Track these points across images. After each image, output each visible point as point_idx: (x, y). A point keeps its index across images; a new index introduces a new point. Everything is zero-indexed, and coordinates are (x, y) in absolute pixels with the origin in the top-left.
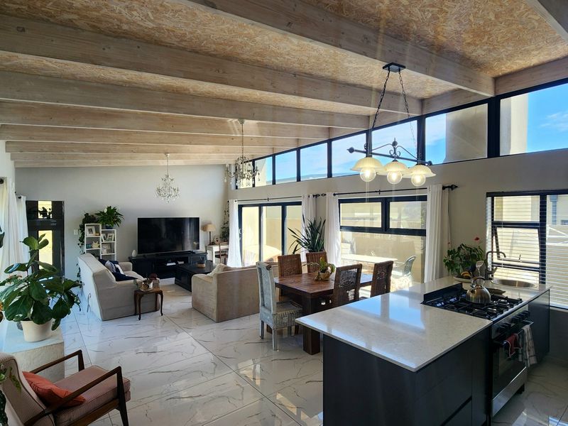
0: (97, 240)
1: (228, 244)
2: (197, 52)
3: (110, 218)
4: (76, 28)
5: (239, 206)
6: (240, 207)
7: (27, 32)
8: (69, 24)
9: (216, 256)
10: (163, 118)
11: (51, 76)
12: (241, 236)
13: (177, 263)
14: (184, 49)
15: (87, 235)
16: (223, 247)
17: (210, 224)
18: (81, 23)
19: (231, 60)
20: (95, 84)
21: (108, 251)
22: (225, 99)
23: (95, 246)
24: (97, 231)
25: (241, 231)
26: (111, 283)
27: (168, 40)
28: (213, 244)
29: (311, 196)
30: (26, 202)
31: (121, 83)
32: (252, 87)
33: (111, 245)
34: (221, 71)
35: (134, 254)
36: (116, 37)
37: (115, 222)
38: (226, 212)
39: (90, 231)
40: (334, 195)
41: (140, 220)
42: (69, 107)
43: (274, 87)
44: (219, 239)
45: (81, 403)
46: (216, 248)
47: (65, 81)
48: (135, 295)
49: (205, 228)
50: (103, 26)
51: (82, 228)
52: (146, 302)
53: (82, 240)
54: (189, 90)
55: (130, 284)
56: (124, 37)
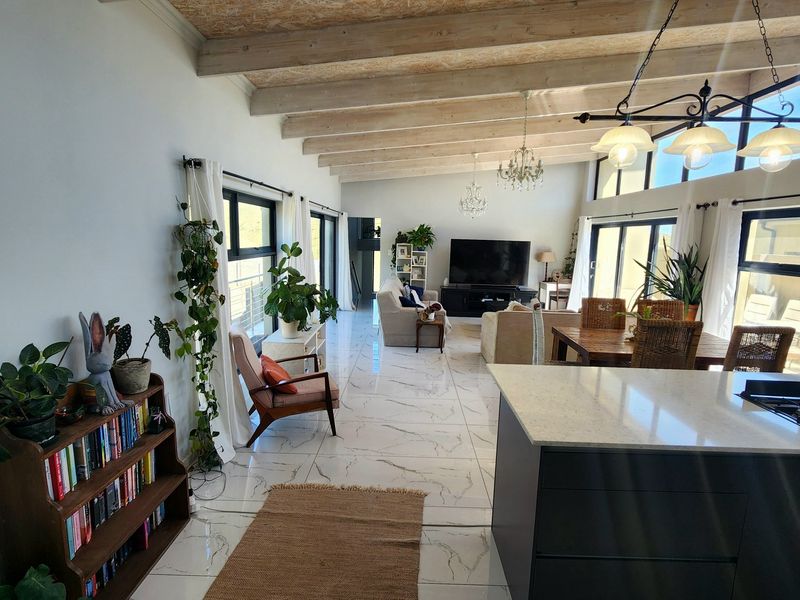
0: (407, 262)
1: (571, 282)
2: (411, 17)
3: (420, 238)
4: (285, 31)
5: (593, 226)
6: (596, 229)
7: (250, 49)
8: (278, 30)
9: (551, 298)
10: (442, 108)
11: (304, 84)
12: (592, 272)
13: (495, 299)
14: (393, 18)
15: (400, 256)
16: (562, 286)
17: (549, 251)
18: (286, 25)
19: (460, 13)
20: (343, 83)
21: (419, 276)
22: (499, 66)
23: (406, 270)
24: (409, 253)
25: (594, 265)
26: (394, 307)
27: (369, 14)
28: (550, 280)
29: (694, 206)
30: (349, 219)
31: (365, 76)
32: (493, 42)
33: (423, 269)
34: (445, 33)
35: (446, 282)
36: (321, 28)
37: (427, 243)
38: (574, 235)
39: (402, 251)
40: (735, 203)
41: (454, 242)
42: (327, 113)
43: (532, 33)
44: (561, 275)
45: (293, 393)
46: (551, 287)
47: (318, 85)
48: (418, 325)
49: (539, 257)
50: (304, 21)
51: (394, 247)
52: (428, 335)
53: (394, 261)
54: (441, 65)
55: (410, 312)
56: (329, 26)
